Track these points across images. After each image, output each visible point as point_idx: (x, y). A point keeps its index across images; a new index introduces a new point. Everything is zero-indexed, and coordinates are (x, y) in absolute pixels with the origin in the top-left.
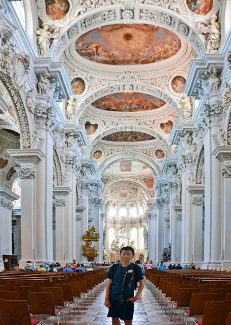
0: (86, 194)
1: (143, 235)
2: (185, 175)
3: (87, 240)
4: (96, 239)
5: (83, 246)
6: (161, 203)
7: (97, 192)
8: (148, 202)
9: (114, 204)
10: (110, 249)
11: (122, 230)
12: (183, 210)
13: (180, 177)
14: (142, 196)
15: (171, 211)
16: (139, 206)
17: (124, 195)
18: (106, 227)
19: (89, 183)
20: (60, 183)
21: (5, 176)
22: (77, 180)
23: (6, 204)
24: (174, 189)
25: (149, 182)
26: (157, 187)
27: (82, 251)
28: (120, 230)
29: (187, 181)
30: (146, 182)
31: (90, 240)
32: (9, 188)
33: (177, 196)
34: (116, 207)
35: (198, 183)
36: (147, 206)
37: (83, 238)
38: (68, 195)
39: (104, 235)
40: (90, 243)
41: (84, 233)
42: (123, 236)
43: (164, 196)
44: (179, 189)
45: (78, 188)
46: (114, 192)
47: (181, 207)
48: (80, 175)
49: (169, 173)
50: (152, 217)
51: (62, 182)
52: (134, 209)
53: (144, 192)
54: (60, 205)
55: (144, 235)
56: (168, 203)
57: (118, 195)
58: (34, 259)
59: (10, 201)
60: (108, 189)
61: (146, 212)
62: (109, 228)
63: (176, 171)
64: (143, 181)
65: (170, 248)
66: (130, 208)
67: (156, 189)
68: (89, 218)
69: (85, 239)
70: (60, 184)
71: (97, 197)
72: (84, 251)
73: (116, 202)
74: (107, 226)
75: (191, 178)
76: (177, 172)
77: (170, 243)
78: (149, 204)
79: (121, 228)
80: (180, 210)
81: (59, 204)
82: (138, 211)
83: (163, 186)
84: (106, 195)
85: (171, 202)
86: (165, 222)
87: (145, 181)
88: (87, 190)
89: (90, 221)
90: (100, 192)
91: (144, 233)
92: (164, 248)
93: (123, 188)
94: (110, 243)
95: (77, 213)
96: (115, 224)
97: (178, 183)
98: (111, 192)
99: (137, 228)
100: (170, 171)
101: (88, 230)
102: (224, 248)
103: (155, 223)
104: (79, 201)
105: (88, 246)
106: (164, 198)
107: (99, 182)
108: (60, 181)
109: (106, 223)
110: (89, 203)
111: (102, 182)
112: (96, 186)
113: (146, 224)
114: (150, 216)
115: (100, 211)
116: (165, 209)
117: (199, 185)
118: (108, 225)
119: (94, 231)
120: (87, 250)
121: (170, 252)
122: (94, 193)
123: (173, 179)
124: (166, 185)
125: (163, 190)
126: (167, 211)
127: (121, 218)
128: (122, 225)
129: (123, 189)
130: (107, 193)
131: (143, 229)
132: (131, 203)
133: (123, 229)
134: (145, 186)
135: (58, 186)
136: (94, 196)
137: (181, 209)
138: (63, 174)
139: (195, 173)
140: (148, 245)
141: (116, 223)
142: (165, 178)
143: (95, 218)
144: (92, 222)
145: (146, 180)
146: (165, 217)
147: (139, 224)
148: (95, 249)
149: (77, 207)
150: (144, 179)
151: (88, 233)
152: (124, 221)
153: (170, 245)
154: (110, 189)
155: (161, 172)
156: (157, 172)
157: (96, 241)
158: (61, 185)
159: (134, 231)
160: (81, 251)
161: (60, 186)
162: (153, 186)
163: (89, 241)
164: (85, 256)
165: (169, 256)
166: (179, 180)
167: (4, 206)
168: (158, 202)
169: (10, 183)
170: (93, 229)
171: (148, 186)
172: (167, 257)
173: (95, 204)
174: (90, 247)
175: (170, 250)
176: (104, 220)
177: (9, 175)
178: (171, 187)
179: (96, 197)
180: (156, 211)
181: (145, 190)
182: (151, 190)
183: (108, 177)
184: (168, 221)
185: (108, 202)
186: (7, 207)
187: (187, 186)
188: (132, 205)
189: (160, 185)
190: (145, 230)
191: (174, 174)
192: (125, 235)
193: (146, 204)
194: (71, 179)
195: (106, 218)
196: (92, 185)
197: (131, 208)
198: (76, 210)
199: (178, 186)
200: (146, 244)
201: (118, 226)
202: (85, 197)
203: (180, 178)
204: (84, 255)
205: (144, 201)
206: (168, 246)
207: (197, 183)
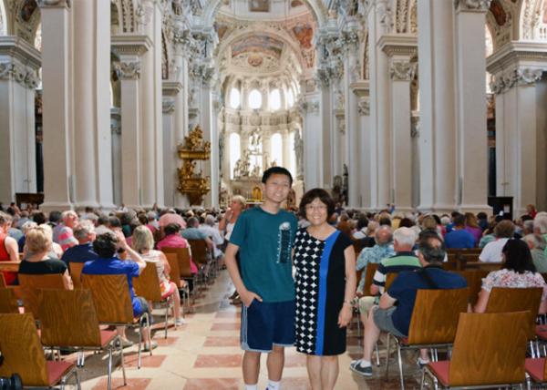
0: (184, 56)
1: (293, 147)
2: (375, 13)
3: (187, 156)
4: (203, 154)
5: (179, 171)
6: (326, 77)
7: (205, 53)
8: (301, 76)
9: (239, 83)
10: (232, 178)
11: (254, 138)
12: (372, 92)
13: (364, 18)
14: (290, 65)
15: (346, 94)
16: (284, 87)
17: (256, 63)
18: (224, 131)
19: (188, 31)
20: (129, 27)
21: (19, 12)
22: (165, 23)
23: (21, 76)
24: (350, 46)
25: (303, 34)
26: (318, 44)
27: (178, 182)
28: (251, 138)
29: (379, 25)
30: (297, 35)
31: (192, 156)
32: (27, 39)
33: (358, 62)
34: (242, 89)
35: (401, 30)
36: (299, 87)
37: (179, 152)
38: (145, 54)
39: (221, 147)
40: (193, 162)
41: (182, 141)
42: (255, 151)
43: (333, 63)
44: (362, 45)
45: (166, 41)
46: (238, 56)
47: (368, 85)
48: (172, 13)
49: (341, 13)
50: (309, 108)
51: (132, 24)
52: (276, 92)
53: (293, 55)
54: (131, 77)
55: (296, 148)
56: (340, 77)
57: (246, 63)
58: (72, 201)
59: (30, 69)
60: (226, 49)
61: (296, 100)
62: (229, 133)
63: (354, 8)
64: (292, 33)
65: (346, 174)
66: (268, 90)
67: (316, 48)
68: (190, 110)
69: (183, 156)
70: (129, 30)
71: (206, 64)
72: (181, 182)
73: (242, 78)
74: (227, 130)
75: (387, 20)
76: (356, 9)
77: (347, 165)
78: (304, 82)
79: (252, 134)
80: (366, 92)
81: (128, 74)
82: (282, 99)
83: (330, 41)
84: (223, 63)
85: (345, 76)
86: (335, 118)
87: (295, 32)
88: (185, 47)
89: (191, 116)
90: (211, 55)
91: (295, 144)
92: (335, 174)
93: (254, 48)
94: (233, 166)
95: (166, 97)
96: (241, 123)
97: (359, 34)
98: (233, 56)
99: (283, 133)
100: (344, 7)
101: (187, 135)
102: (462, 175)
103: (315, 122)
104: (170, 70)
105: (188, 170)
106: (333, 67)
107: (209, 30)
108: (128, 21)
109: (224, 121)
110: (190, 75)
111: (213, 30)
112: (203, 39)
113: (298, 125)
114: (305, 106)
115: (211, 95)
116: (334, 90)
117: (401, 35)
118: (229, 126)
119: (200, 137)
120: (187, 180)
121: (347, 185)
122: (199, 55)
123: (350, 25)
124: (336, 39)
125: (330, 51)
126: (338, 95)
127: (252, 111)
128: (254, 127)
129: (255, 51)
130: (224, 59)
131: (292, 136)
132: (269, 79)
133: (257, 136)
134: (296, 44)
135: (126, 34)
136: (199, 61)
137: (368, 91)
138: (135, 7)
139: (394, 9)
140: (302, 170)
141: (243, 121)
142: (333, 26)
143: (201, 111)
144: (197, 118)
145: (298, 30)
146: (335, 107)
147: (285, 125)
148: (203, 177)
149: (164, 84)
150: (294, 29)
151: (188, 141)
152: (257, 118)
153: (346, 168)
154: (230, 48)
155: (325, 14)
156: (318, 12)
157: (204, 159)
158: (132, 30)
159: (276, 139)
160: (173, 183)
161: (129, 33)
162: (312, 42)
163: (191, 160)
164: (183, 193)
165: (346, 193)
166: (361, 28)
167: (18, 81)
168: (322, 75)
169: (30, 27)
170: (197, 133)
171: (302, 43)
172: (340, 196)
173: (201, 79)
174: (192, 173)
175: (347, 180)
176: (220, 114)
177: (26, 9)
178: (347, 43)
179: (202, 64)
180: (317, 97)
181: (296, 52)
182: (307, 51)
183: (226, 24)
184: (340, 117)
185: (227, 78)
186: (23, 83)
187: (379, 37)
188: (272, 85)
189: (325, 40)
190: (297, 138)
191: (351, 14)
192: (260, 147)
193: (298, 83)
194: (152, 18)
195: (224, 111)
196: (195, 37)
197: (270, 91)
198: (164, 90)
199: (360, 40)
200: (300, 168)
201: (247, 128)
202: (182, 63)
203: (363, 23)
204: (181, 190)
205: (294, 77)
206: (343, 171)
207: (398, 31)
